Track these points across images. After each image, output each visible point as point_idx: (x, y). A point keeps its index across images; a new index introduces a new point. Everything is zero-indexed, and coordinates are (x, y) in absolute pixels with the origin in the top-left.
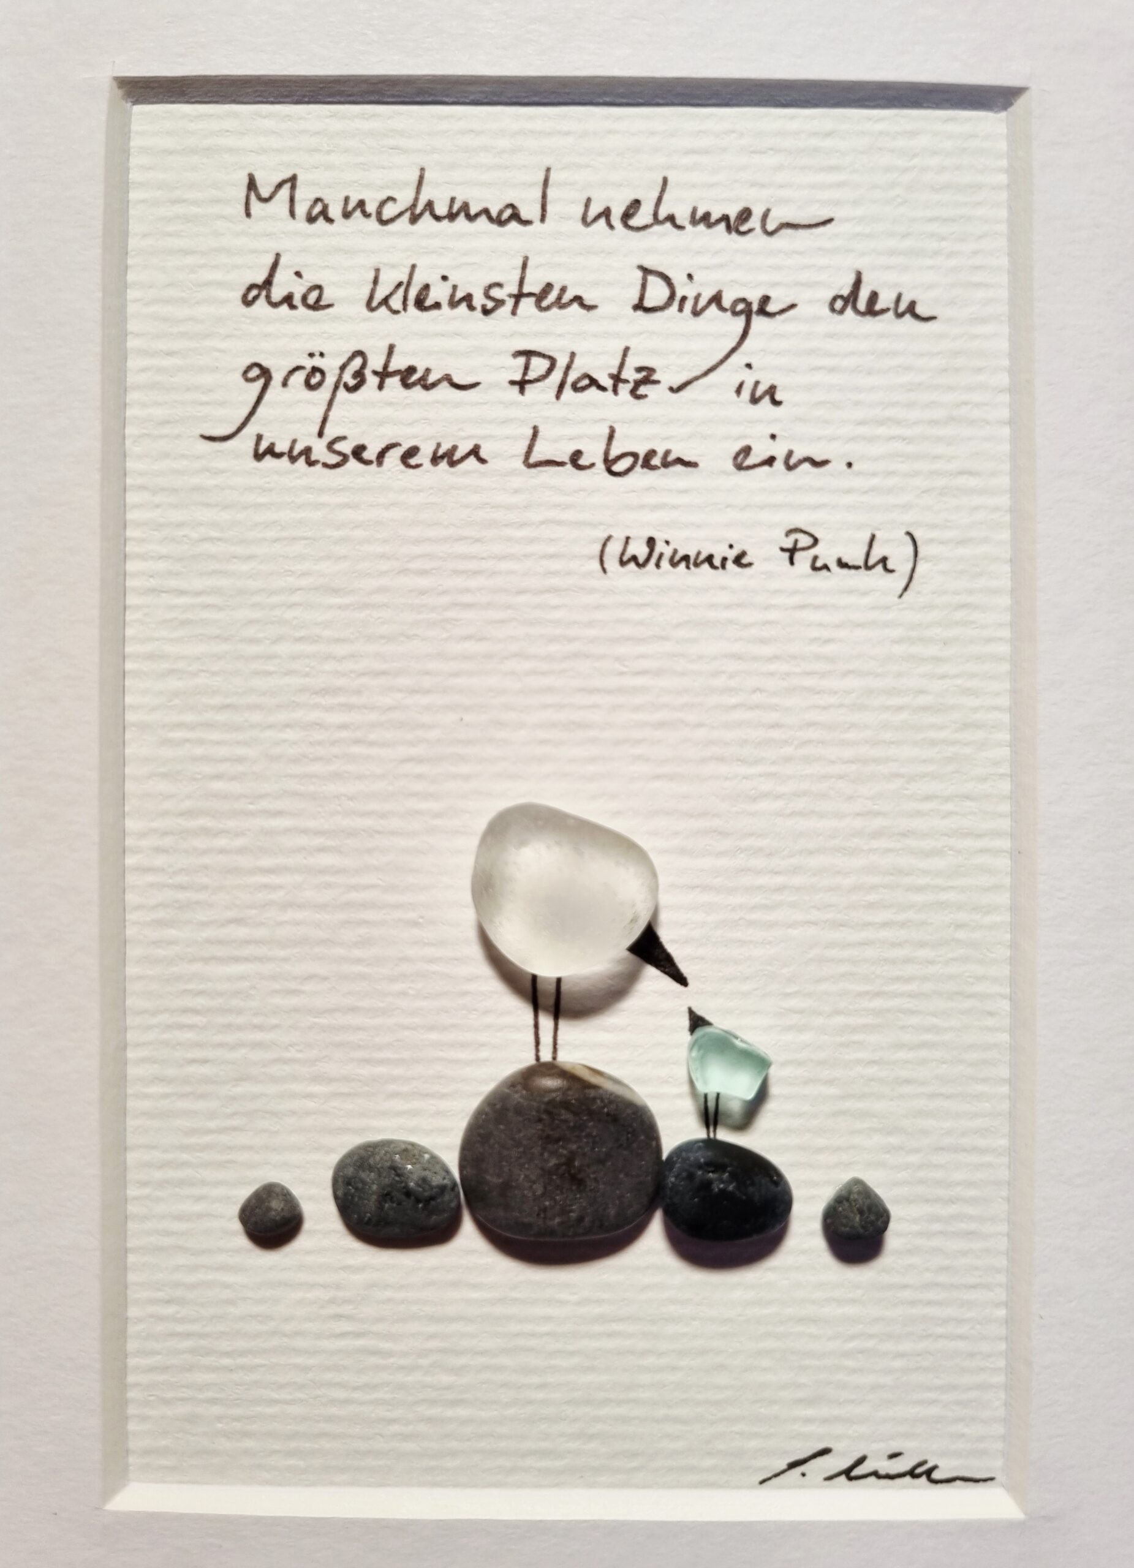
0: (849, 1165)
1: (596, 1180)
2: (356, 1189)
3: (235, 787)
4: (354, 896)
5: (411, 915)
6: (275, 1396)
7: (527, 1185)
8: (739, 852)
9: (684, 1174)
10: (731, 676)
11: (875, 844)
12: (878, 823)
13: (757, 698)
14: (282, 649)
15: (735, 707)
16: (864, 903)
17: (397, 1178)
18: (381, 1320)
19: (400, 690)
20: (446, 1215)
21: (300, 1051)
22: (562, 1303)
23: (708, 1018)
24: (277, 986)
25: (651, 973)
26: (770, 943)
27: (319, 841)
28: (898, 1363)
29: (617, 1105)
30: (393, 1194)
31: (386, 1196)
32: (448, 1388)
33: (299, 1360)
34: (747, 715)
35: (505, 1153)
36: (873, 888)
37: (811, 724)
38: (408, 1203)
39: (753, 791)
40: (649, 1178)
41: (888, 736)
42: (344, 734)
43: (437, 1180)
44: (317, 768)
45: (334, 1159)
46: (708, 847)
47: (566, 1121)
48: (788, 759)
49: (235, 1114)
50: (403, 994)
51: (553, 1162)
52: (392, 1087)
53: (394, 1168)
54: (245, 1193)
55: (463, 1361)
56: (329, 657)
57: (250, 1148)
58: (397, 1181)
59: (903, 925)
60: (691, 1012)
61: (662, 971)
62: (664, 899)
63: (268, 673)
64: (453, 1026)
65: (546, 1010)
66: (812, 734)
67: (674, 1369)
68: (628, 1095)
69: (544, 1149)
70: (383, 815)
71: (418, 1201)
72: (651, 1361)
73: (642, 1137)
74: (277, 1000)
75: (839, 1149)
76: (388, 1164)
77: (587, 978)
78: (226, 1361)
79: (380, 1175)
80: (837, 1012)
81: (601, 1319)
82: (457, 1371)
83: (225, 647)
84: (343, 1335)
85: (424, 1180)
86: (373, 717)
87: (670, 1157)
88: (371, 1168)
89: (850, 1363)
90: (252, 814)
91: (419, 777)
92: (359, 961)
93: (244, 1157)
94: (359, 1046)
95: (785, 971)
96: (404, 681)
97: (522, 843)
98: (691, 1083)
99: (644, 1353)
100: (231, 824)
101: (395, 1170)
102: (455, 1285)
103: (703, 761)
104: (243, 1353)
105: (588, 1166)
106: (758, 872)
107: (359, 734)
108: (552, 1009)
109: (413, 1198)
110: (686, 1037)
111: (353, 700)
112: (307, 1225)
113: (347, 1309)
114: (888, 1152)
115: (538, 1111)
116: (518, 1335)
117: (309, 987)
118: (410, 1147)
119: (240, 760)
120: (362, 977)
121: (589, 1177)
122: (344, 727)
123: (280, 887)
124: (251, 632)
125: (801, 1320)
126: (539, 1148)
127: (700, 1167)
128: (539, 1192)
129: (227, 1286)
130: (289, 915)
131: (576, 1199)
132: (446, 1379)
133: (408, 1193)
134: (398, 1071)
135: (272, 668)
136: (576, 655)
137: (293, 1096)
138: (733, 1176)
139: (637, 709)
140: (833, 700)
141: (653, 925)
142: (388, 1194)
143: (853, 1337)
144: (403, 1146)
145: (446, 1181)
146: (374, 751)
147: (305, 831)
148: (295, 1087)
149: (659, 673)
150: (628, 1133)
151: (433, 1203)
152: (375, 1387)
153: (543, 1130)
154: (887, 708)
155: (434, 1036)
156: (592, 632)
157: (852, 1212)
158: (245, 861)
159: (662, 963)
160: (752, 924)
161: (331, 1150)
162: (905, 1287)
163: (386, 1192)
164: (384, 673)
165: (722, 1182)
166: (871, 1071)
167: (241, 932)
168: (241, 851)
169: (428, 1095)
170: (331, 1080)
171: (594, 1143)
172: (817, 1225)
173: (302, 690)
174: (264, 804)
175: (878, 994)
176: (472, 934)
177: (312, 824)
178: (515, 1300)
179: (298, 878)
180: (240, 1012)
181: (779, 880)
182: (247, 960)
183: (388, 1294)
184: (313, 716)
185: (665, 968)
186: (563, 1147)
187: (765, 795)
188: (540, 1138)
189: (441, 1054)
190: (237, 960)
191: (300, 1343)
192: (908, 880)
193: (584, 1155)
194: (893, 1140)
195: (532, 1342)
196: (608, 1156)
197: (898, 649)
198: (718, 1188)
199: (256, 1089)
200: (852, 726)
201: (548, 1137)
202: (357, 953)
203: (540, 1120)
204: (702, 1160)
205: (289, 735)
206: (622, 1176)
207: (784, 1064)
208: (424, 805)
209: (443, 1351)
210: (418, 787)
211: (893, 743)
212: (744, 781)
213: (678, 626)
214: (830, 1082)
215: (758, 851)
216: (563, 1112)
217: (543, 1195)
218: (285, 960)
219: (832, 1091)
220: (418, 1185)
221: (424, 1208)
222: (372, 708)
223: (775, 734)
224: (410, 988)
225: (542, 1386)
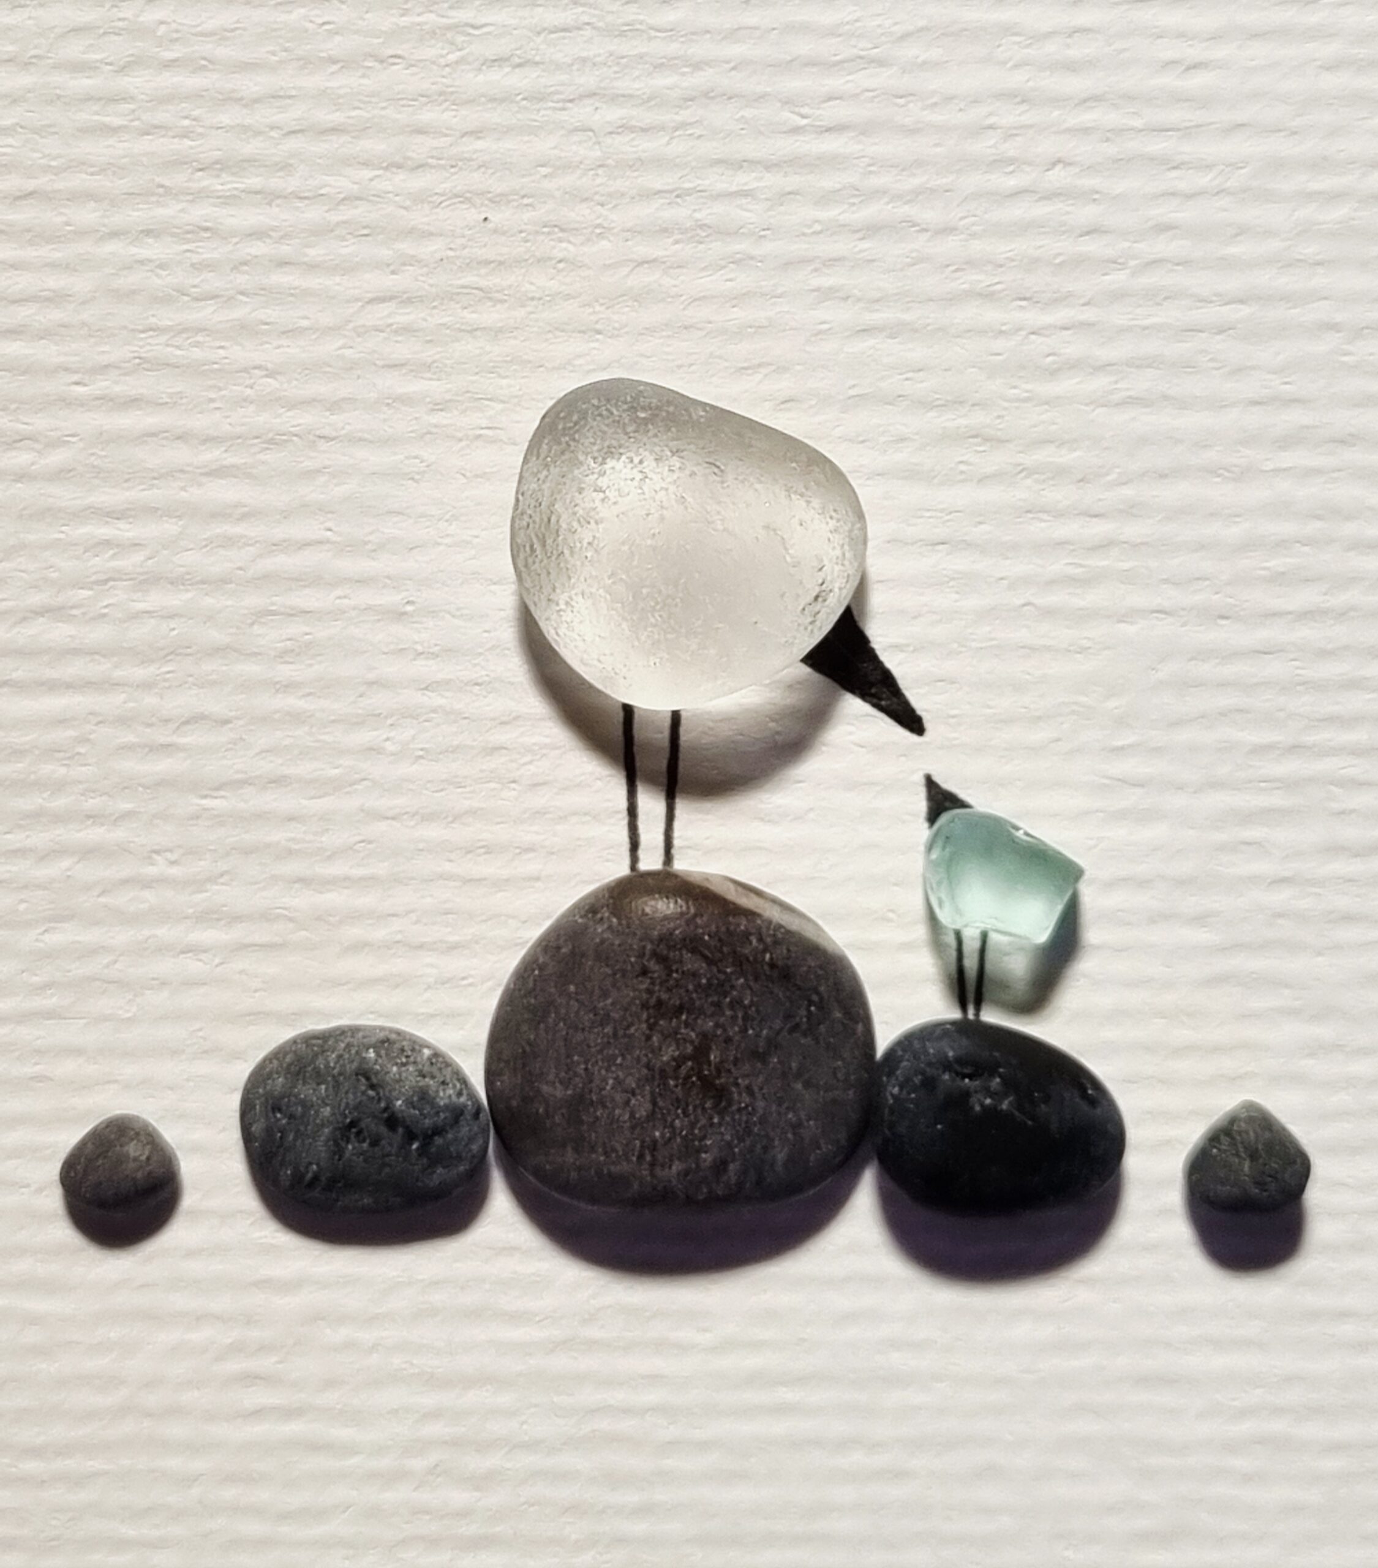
0: (1235, 1079)
1: (749, 1090)
2: (291, 1117)
3: (48, 352)
4: (281, 562)
5: (390, 598)
6: (129, 1531)
7: (619, 1097)
8: (1023, 474)
9: (917, 1080)
10: (1010, 134)
11: (1288, 459)
12: (1295, 417)
13: (1058, 177)
14: (137, 82)
15: (1017, 194)
16: (1262, 572)
17: (371, 1093)
18: (330, 1384)
19: (366, 164)
20: (462, 1168)
21: (173, 863)
22: (683, 1348)
23: (962, 795)
24: (131, 738)
25: (853, 706)
26: (1083, 650)
27: (211, 455)
28: (1332, 1464)
29: (789, 950)
30: (363, 1125)
31: (349, 1129)
32: (464, 1514)
33: (174, 1463)
34: (1041, 210)
35: (579, 1036)
36: (1282, 545)
37: (1163, 228)
38: (392, 1141)
39: (1050, 359)
40: (851, 1092)
41: (1310, 250)
42: (258, 248)
43: (446, 1096)
44: (207, 314)
45: (242, 1071)
46: (962, 467)
47: (695, 975)
48: (1117, 296)
49: (47, 986)
50: (373, 750)
51: (669, 1053)
52: (354, 932)
53: (365, 1073)
54: (70, 1138)
55: (492, 1461)
56: (230, 99)
57: (77, 1052)
58: (372, 1099)
59: (1342, 615)
60: (930, 784)
61: (875, 706)
62: (876, 566)
63: (114, 130)
64: (472, 812)
65: (652, 781)
66: (1163, 246)
67: (899, 1475)
68: (809, 933)
69: (651, 1027)
70: (335, 406)
71: (411, 1136)
72: (856, 1459)
73: (838, 1015)
74: (130, 765)
75: (1217, 1049)
76: (355, 1065)
77: (728, 719)
78: (31, 1466)
79: (337, 1085)
80: (1216, 785)
81: (754, 1379)
82: (481, 1482)
83: (25, 80)
84: (258, 1414)
85: (424, 1096)
86: (314, 214)
87: (890, 1054)
88: (319, 1077)
89: (1240, 1463)
90: (81, 403)
91: (407, 330)
92: (288, 687)
93: (67, 1067)
94: (290, 852)
95: (1111, 704)
96: (374, 146)
97: (610, 452)
98: (932, 919)
99: (844, 1445)
100: (40, 423)
101: (368, 1079)
102: (475, 1314)
103: (953, 299)
104: (65, 1450)
105: (736, 1062)
106: (1059, 514)
107: (285, 250)
108: (664, 780)
109: (400, 1130)
110: (922, 832)
111: (276, 182)
112: (188, 1200)
113: (267, 1363)
114: (1312, 1055)
115: (641, 955)
116: (594, 1411)
117: (189, 738)
118: (393, 1036)
119: (56, 298)
120: (297, 718)
121: (737, 1085)
122: (258, 234)
123: (136, 545)
124: (74, 49)
125: (1144, 1381)
126: (644, 1026)
127: (947, 1066)
128: (642, 1113)
129: (34, 1320)
130: (155, 599)
131: (712, 1125)
132: (459, 1497)
133: (392, 1121)
134: (367, 900)
135: (117, 121)
136: (708, 95)
137: (163, 949)
138: (1009, 1085)
139: (826, 199)
140: (1204, 180)
141: (855, 613)
142: (353, 1124)
143: (1243, 1413)
144: (382, 1035)
145: (463, 1099)
146: (314, 282)
147: (182, 437)
148: (165, 933)
149: (865, 129)
150: (811, 1003)
151: (438, 1141)
152: (320, 1514)
153: (650, 992)
154: (1310, 196)
155: (433, 832)
156: (736, 50)
157: (1237, 1155)
158: (65, 495)
159: (873, 691)
160: (1049, 613)
161: (237, 1055)
162: (1344, 1315)
163: (348, 1120)
164: (335, 130)
165: (989, 1093)
166: (1280, 897)
167: (60, 633)
168: (61, 474)
169: (421, 947)
170: (236, 919)
171: (746, 1018)
172: (1175, 1196)
173: (178, 162)
174: (101, 385)
175: (1295, 749)
176: (508, 634)
177: (199, 422)
178: (592, 1345)
179: (171, 527)
180: (59, 787)
181: (1099, 529)
182: (69, 686)
183: (343, 1333)
184: (199, 213)
185: (881, 699)
186: (687, 1025)
187: (1073, 366)
188: (645, 1006)
189: (448, 867)
190: (52, 686)
191: (176, 1430)
192: (1349, 529)
193: (728, 1040)
194: (1325, 1032)
195: (626, 1425)
196: (773, 1044)
197: (1331, 82)
198: (982, 1105)
199: (90, 936)
200: (1241, 231)
201: (660, 1003)
202: (285, 671)
203: (644, 972)
204: (951, 1054)
205: (152, 250)
206: (799, 1086)
207: (1112, 884)
208: (415, 387)
209: (455, 1443)
210: (403, 350)
211: (1319, 264)
212: (1033, 337)
213: (904, 37)
214: (1200, 920)
215: (1059, 473)
216: (687, 956)
217: (651, 1116)
218: (147, 686)
219: (1202, 936)
220: (409, 1103)
221: (423, 1151)
222: (317, 197)
223: (1091, 246)
224: (388, 739)
225: (644, 1510)
